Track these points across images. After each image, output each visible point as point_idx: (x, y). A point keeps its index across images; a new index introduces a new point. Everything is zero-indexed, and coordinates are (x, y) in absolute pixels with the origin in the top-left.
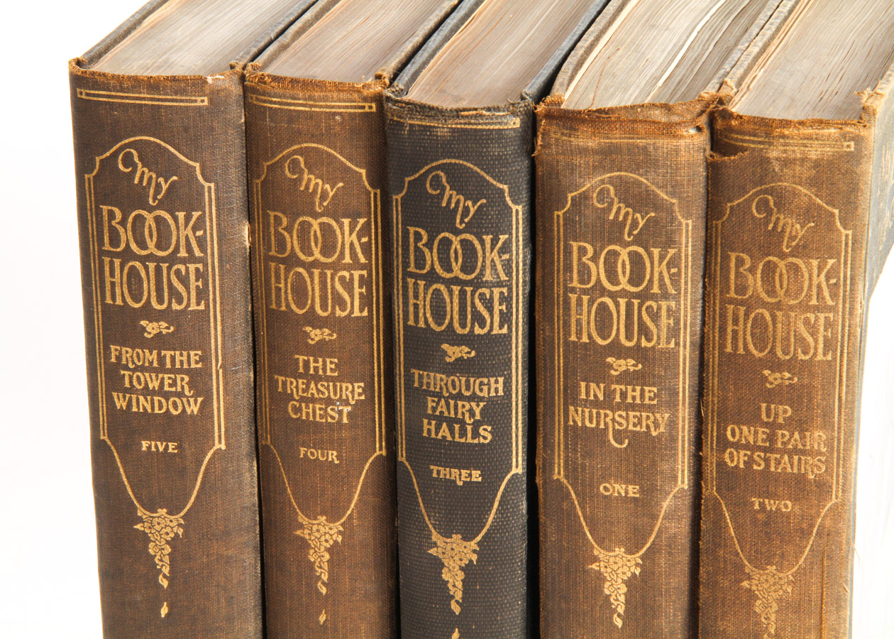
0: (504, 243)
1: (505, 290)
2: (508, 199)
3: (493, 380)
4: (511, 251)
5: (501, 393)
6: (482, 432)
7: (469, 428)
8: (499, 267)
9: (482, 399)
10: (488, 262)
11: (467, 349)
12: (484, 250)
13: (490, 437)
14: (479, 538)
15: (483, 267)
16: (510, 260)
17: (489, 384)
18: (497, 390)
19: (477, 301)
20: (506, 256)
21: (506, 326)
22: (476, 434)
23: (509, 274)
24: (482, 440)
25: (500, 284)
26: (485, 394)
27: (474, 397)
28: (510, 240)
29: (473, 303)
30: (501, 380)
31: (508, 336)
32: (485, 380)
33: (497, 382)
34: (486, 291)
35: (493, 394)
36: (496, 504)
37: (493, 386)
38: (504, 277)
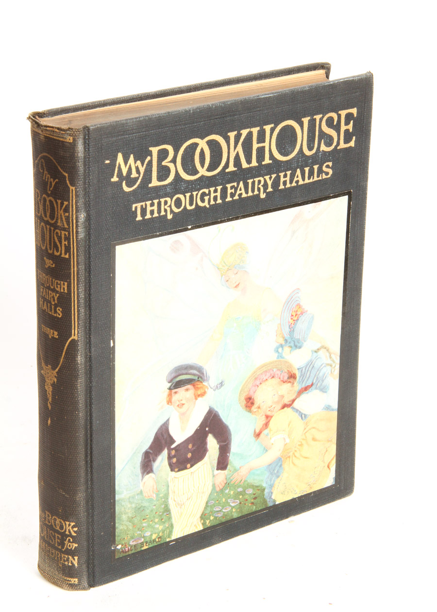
0: (66, 206)
1: (67, 233)
2: (68, 182)
3: (62, 283)
4: (69, 212)
5: (66, 291)
6: (58, 311)
7: (53, 307)
8: (64, 219)
9: (57, 292)
10: (59, 215)
11: (52, 263)
12: (57, 208)
13: (61, 314)
14: (57, 370)
15: (57, 217)
16: (68, 217)
17: (60, 284)
18: (64, 288)
19: (55, 236)
20: (67, 214)
21: (68, 254)
22: (56, 312)
23: (68, 224)
24: (58, 316)
25: (64, 229)
26: (58, 289)
27: (54, 290)
28: (69, 205)
29: (54, 237)
30: (66, 283)
31: (69, 260)
32: (59, 282)
33: (64, 284)
34: (59, 232)
35: (62, 291)
36: (64, 354)
37: (62, 286)
38: (66, 226)
